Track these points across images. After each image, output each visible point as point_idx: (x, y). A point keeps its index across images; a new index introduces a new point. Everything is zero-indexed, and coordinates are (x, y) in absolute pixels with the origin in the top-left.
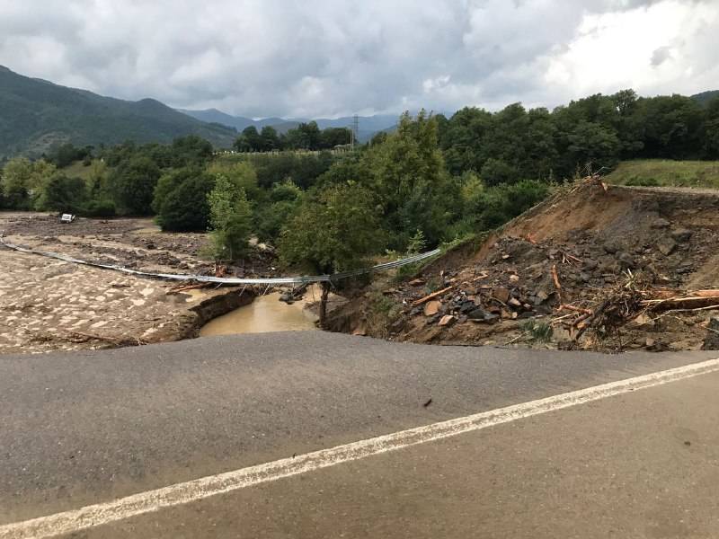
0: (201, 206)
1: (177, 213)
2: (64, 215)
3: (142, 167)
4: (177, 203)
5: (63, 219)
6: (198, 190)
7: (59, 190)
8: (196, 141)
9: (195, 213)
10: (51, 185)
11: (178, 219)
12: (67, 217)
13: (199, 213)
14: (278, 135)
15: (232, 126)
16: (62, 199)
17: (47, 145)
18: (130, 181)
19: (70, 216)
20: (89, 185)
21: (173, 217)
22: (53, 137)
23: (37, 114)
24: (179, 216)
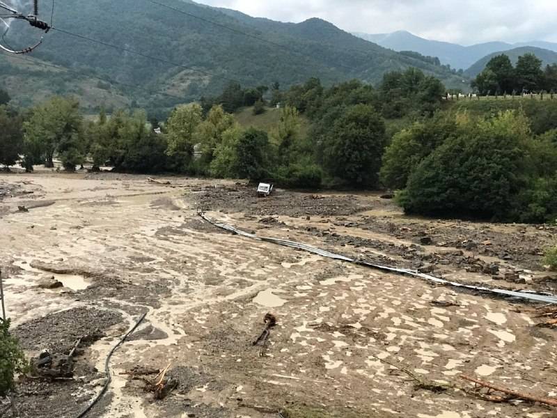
0: (474, 179)
1: (435, 190)
2: (261, 184)
3: (362, 117)
4: (438, 174)
5: (259, 190)
6: (468, 155)
7: (251, 149)
8: (417, 79)
9: (462, 191)
10: (242, 141)
11: (437, 199)
12: (263, 187)
13: (469, 189)
14: (543, 68)
15: (433, 56)
16: (256, 162)
17: (185, 85)
18: (344, 137)
19: (268, 185)
20: (274, 141)
21: (430, 195)
22: (192, 75)
23: (174, 43)
24: (438, 194)
